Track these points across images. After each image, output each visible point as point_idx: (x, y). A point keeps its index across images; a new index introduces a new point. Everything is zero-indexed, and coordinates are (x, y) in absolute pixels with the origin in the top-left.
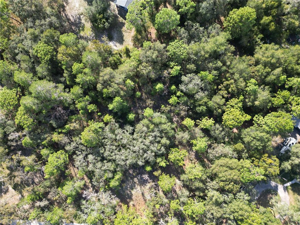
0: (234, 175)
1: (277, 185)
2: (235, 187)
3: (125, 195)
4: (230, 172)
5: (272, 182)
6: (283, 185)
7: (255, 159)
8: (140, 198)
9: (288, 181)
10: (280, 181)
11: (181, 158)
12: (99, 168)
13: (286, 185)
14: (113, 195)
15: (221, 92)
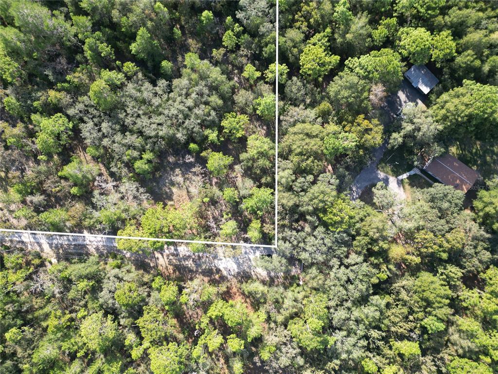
0: (314, 145)
1: (387, 177)
2: (315, 164)
3: (163, 194)
4: (308, 140)
5: (379, 172)
6: (396, 177)
7: (346, 123)
8: (184, 197)
9: (404, 172)
10: (393, 171)
11: (240, 126)
12: (118, 143)
13: (400, 177)
14: (141, 187)
15: (298, 24)
